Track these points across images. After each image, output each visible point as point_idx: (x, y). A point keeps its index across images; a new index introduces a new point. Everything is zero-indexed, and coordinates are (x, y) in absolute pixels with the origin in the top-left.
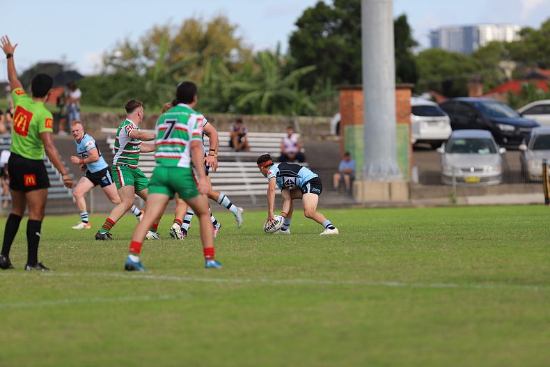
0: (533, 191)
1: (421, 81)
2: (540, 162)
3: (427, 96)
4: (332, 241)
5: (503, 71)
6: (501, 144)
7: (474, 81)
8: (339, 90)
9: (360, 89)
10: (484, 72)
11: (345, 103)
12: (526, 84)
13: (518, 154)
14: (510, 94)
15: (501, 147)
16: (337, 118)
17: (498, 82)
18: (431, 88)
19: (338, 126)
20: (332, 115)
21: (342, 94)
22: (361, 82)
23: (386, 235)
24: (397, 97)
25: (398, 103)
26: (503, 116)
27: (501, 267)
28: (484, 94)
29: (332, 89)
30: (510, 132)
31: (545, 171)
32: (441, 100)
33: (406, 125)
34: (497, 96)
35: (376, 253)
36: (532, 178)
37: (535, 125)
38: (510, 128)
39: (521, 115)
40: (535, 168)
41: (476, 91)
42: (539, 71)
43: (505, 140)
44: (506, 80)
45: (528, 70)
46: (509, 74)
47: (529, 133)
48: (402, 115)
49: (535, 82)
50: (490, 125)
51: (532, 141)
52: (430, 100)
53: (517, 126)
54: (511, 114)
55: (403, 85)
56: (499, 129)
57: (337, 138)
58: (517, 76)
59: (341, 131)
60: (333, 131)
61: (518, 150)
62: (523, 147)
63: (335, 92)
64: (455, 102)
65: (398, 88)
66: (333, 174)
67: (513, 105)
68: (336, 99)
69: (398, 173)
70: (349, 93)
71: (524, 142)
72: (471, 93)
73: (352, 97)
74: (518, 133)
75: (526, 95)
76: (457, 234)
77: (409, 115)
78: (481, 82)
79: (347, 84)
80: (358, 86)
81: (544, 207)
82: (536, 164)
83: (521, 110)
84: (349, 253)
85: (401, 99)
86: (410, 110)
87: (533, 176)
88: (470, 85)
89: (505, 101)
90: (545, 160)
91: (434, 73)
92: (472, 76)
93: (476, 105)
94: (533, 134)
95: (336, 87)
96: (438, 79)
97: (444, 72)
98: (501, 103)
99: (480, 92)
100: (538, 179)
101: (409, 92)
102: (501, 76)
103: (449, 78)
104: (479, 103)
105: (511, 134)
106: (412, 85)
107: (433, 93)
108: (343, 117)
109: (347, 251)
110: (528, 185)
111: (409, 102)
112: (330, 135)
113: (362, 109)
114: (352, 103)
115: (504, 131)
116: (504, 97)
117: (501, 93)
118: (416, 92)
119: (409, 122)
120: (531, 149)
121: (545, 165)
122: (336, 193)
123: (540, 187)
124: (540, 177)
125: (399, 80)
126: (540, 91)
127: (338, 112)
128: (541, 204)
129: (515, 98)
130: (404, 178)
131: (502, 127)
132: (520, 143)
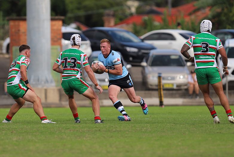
0: (151, 97)
1: (69, 15)
2: (157, 75)
3: (74, 25)
4: (3, 132)
5: (129, 8)
6: (128, 62)
7: (108, 15)
8: (9, 20)
9: (25, 20)
10: (115, 8)
11: (13, 30)
12: (146, 18)
13: (140, 69)
14: (135, 25)
15: (128, 64)
16: (8, 41)
17: (126, 16)
18: (76, 19)
19: (8, 46)
20: (3, 39)
21: (12, 23)
22: (25, 15)
23: (44, 127)
24: (52, 26)
25: (53, 31)
26: (130, 41)
27: (128, 152)
28: (116, 25)
29: (3, 20)
30: (134, 52)
31: (160, 82)
32: (84, 28)
33: (58, 47)
34: (124, 27)
35: (36, 141)
36: (150, 87)
37: (153, 48)
38: (135, 50)
39: (143, 40)
40: (153, 79)
41: (109, 22)
42: (155, 8)
43: (131, 59)
44: (131, 14)
45: (148, 8)
46: (133, 10)
47: (148, 54)
48: (55, 39)
49: (152, 16)
50: (120, 47)
51: (150, 60)
52: (76, 29)
53: (140, 48)
54: (135, 40)
55: (57, 17)
56: (126, 50)
57: (7, 56)
58: (140, 12)
59: (10, 51)
60: (4, 51)
61: (140, 66)
62: (144, 64)
63: (6, 22)
64: (94, 30)
65: (52, 20)
66: (4, 82)
67: (137, 33)
68: (7, 27)
69: (52, 82)
70: (17, 23)
71: (144, 60)
72: (106, 24)
73: (19, 26)
74: (140, 53)
75: (146, 26)
76: (96, 127)
77: (60, 39)
78: (114, 16)
79: (14, 16)
80: (23, 17)
81: (159, 108)
82: (153, 77)
83: (142, 37)
84: (16, 141)
85: (55, 28)
86: (61, 36)
87: (151, 85)
88: (105, 18)
89: (131, 30)
90: (160, 74)
91: (79, 9)
92: (107, 11)
93: (110, 33)
94: (151, 55)
95: (7, 18)
96: (82, 13)
97: (86, 8)
98: (128, 32)
99: (112, 23)
100: (155, 87)
101: (60, 23)
102: (128, 12)
103: (90, 12)
104: (112, 31)
105: (135, 55)
106: (62, 18)
107: (78, 24)
108: (12, 40)
109: (15, 139)
110: (147, 92)
111: (60, 30)
112: (2, 54)
113: (26, 35)
114: (19, 30)
115: (129, 52)
116: (130, 27)
117: (128, 24)
118: (66, 23)
119: (60, 45)
120: (150, 65)
121: (159, 77)
122: (6, 96)
123: (156, 93)
124: (156, 86)
125: (54, 14)
126: (156, 23)
127: (8, 37)
128: (156, 106)
129: (138, 28)
130: (57, 86)
131: (128, 49)
132: (142, 61)
